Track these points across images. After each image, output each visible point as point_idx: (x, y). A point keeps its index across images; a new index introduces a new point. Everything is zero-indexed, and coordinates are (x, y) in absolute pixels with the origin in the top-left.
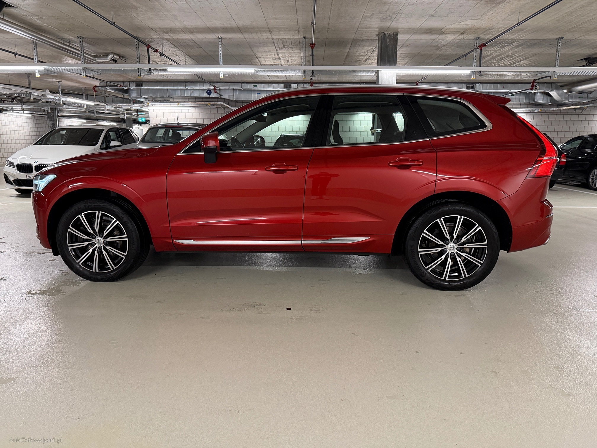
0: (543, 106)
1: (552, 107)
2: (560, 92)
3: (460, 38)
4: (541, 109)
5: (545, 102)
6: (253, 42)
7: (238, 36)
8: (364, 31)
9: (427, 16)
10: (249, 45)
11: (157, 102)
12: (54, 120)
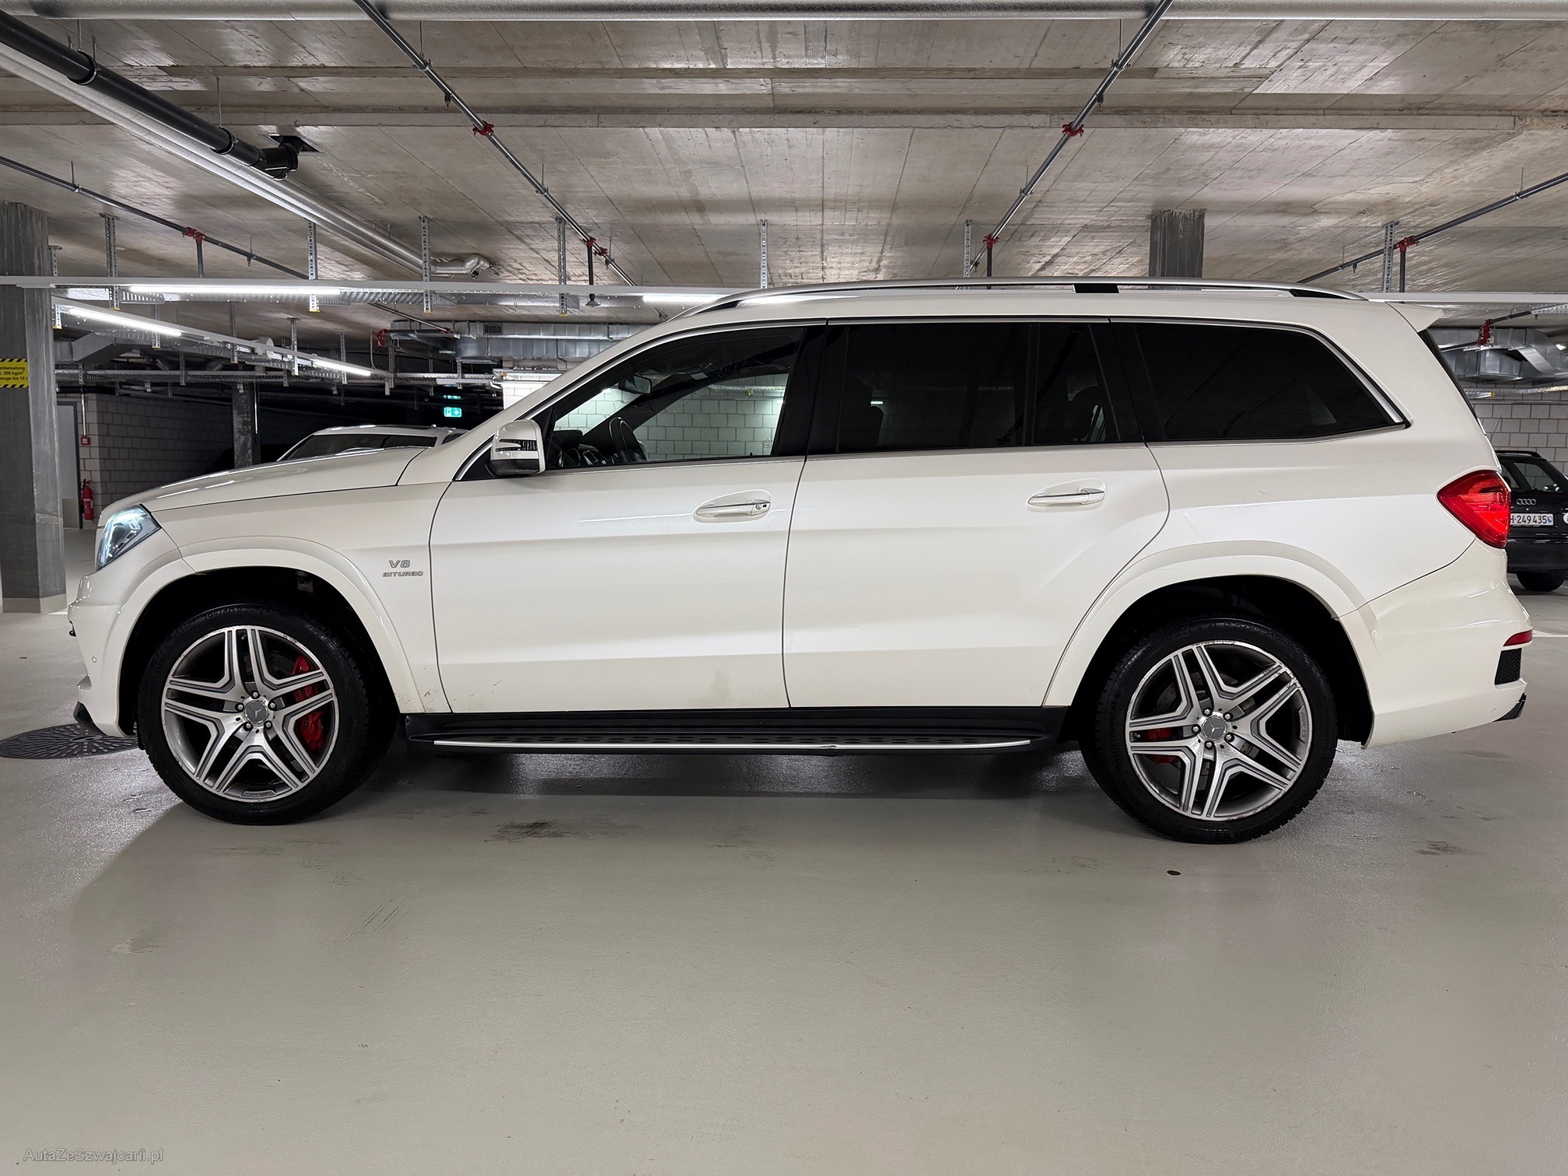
0: (1496, 384)
1: (1522, 386)
2: (1549, 349)
3: (1349, 224)
4: (1494, 390)
5: (1505, 373)
6: (837, 232)
7: (809, 219)
8: (1124, 207)
9: (1296, 175)
10: (822, 238)
11: (525, 371)
12: (247, 413)
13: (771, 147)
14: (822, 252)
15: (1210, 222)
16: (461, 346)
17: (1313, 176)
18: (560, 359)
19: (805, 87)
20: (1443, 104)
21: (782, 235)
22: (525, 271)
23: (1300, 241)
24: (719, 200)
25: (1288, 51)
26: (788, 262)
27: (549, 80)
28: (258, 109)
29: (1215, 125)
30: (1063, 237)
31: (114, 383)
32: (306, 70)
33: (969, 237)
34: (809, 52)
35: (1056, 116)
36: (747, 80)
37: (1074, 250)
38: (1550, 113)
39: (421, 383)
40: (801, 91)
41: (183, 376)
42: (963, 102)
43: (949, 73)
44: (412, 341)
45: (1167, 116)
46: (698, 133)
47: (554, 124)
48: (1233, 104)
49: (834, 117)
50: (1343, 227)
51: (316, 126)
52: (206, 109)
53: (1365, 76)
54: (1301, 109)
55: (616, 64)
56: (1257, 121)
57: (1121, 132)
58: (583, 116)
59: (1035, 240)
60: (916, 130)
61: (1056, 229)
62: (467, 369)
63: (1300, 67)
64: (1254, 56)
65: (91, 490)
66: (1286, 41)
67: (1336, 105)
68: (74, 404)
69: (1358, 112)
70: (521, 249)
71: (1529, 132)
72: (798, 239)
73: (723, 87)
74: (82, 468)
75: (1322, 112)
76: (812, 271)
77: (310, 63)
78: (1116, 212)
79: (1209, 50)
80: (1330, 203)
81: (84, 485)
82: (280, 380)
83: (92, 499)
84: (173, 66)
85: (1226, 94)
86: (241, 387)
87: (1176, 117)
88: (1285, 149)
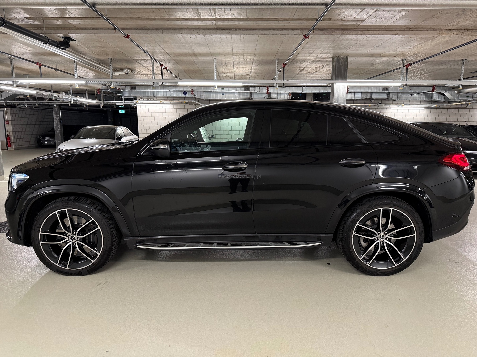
0: (437, 102)
1: (446, 103)
2: (453, 92)
4: (437, 104)
5: (440, 100)
6: (238, 62)
7: (229, 58)
8: (324, 55)
9: (375, 47)
10: (233, 63)
11: (144, 100)
12: (58, 113)
13: (216, 39)
14: (234, 67)
15: (349, 59)
16: (124, 93)
17: (379, 47)
18: (154, 97)
19: (225, 23)
20: (417, 28)
21: (221, 63)
22: (142, 72)
23: (377, 64)
24: (201, 53)
25: (370, 14)
26: (223, 70)
27: (147, 21)
28: (57, 29)
29: (349, 34)
30: (306, 63)
31: (15, 104)
32: (70, 18)
33: (278, 64)
34: (226, 14)
35: (302, 31)
36: (208, 21)
37: (310, 67)
38: (448, 30)
39: (112, 104)
40: (224, 24)
41: (37, 103)
42: (274, 27)
43: (269, 19)
44: (108, 92)
45: (335, 31)
46: (193, 36)
47: (149, 33)
48: (355, 27)
49: (234, 31)
50: (390, 60)
51: (75, 34)
52: (40, 29)
53: (393, 20)
54: (375, 29)
55: (167, 17)
56: (362, 32)
57: (321, 35)
58: (157, 31)
59: (298, 64)
60: (260, 35)
61: (304, 61)
62: (126, 100)
63: (374, 18)
64: (360, 15)
65: (10, 138)
66: (369, 11)
67: (385, 28)
68: (3, 111)
69: (391, 30)
70: (141, 67)
71: (442, 36)
72: (226, 63)
73: (200, 23)
74: (6, 131)
75: (381, 30)
76: (231, 72)
77: (72, 16)
78: (322, 56)
79: (346, 14)
80: (385, 54)
81: (7, 136)
82: (68, 103)
83: (10, 140)
84: (29, 17)
85: (352, 25)
86: (55, 105)
87: (338, 31)
88: (370, 40)
